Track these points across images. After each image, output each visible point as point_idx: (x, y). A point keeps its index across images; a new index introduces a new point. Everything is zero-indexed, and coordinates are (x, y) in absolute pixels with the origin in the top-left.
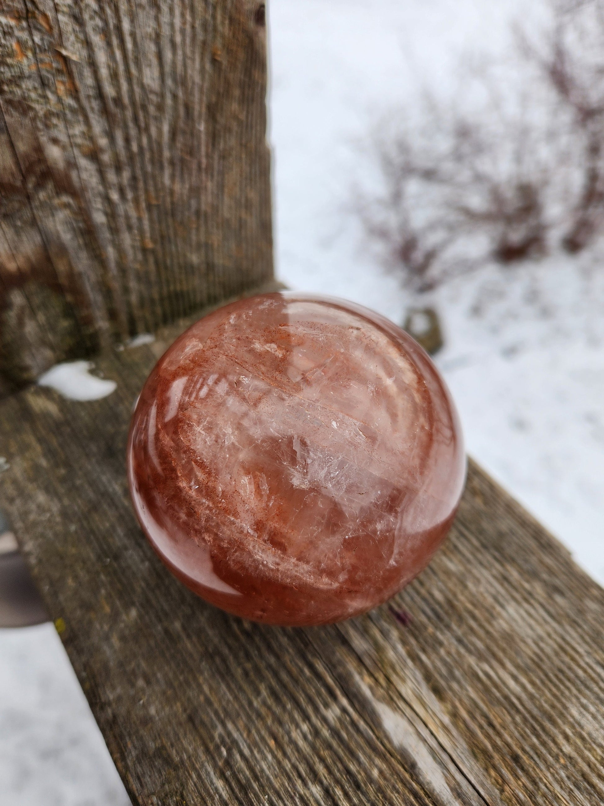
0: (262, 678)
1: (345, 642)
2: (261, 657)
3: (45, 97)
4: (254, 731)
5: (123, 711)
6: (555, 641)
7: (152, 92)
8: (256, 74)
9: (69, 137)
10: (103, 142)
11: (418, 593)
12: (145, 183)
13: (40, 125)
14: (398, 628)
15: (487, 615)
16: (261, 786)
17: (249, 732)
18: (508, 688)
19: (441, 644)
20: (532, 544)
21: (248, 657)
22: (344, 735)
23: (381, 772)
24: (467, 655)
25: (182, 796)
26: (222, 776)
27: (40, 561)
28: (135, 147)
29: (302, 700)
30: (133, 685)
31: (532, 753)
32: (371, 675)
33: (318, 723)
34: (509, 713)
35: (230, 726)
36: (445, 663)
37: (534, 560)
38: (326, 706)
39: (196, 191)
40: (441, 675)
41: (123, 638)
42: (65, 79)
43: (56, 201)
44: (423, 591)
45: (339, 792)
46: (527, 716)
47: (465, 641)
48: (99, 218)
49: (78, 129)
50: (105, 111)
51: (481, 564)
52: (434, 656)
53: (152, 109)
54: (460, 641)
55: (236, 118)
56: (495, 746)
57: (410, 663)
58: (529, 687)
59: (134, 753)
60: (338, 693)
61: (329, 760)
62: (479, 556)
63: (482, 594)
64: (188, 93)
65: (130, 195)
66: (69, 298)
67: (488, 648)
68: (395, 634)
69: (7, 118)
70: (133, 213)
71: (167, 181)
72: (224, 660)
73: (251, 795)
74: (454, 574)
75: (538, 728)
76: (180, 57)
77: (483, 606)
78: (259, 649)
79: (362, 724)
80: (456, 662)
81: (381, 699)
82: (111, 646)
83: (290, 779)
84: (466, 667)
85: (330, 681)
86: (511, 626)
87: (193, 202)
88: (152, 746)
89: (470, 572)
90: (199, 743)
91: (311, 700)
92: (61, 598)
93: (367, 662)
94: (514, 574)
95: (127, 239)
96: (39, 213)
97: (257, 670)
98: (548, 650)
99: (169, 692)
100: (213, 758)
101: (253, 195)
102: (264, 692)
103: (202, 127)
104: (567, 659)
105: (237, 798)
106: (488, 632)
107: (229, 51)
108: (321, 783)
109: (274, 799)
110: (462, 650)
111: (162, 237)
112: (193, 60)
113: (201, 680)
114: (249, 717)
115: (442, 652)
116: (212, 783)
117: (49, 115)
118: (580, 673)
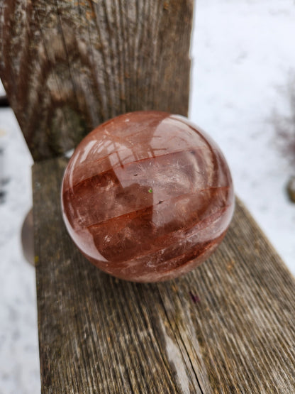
0: (115, 307)
1: (162, 302)
2: (119, 297)
3: (80, 19)
4: (102, 331)
5: (48, 303)
6: (277, 335)
7: (131, 22)
8: (186, 19)
9: (90, 39)
10: (106, 44)
11: (208, 289)
12: (125, 67)
13: (77, 33)
14: (191, 303)
15: (242, 310)
16: (97, 357)
17: (100, 330)
18: (241, 351)
19: (211, 317)
20: (280, 280)
21: (112, 296)
22: (145, 346)
23: (157, 371)
24: (223, 327)
25: (60, 349)
26: (81, 346)
27: (39, 230)
28: (121, 49)
29: (130, 323)
30: (57, 293)
31: (242, 389)
32: (169, 322)
33: (134, 337)
34: (236, 364)
35: (92, 325)
36: (210, 327)
37: (278, 288)
38: (141, 330)
39: (149, 75)
40: (206, 333)
41: (60, 272)
42: (91, 11)
43: (81, 69)
44: (210, 289)
45: (132, 373)
46: (247, 369)
47: (225, 320)
48: (101, 81)
49: (95, 36)
50: (108, 29)
51: (247, 283)
52: (205, 322)
53: (131, 30)
54: (222, 319)
55: (174, 40)
56: (222, 378)
57: (191, 322)
58: (253, 354)
59: (46, 323)
60: (149, 325)
61: (133, 356)
62: (248, 279)
63: (242, 299)
64: (150, 25)
65: (116, 72)
66: (83, 117)
67: (236, 327)
68: (188, 305)
69: (63, 27)
70: (117, 81)
71: (135, 68)
72: (101, 294)
73: (90, 360)
74: (230, 285)
75: (250, 377)
76: (147, 6)
77: (241, 305)
78: (118, 293)
79: (155, 344)
80: (216, 329)
81: (169, 335)
82: (54, 273)
83: (111, 358)
84: (220, 333)
85: (147, 318)
86: (253, 319)
87: (147, 80)
88: (55, 322)
89: (239, 286)
90: (76, 327)
91: (135, 325)
92: (42, 247)
93: (169, 315)
94: (264, 293)
95: (113, 93)
96: (73, 74)
97: (114, 303)
98: (271, 338)
99: (71, 301)
100: (79, 337)
101: (179, 81)
102: (114, 314)
103: (155, 43)
104: (280, 346)
105: (84, 359)
106: (239, 319)
107: (173, 6)
108: (125, 366)
109: (100, 365)
110: (221, 324)
111: (131, 95)
112: (153, 8)
113: (87, 299)
114: (102, 324)
115: (210, 322)
116: (75, 348)
117: (81, 27)
118: (286, 355)
